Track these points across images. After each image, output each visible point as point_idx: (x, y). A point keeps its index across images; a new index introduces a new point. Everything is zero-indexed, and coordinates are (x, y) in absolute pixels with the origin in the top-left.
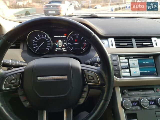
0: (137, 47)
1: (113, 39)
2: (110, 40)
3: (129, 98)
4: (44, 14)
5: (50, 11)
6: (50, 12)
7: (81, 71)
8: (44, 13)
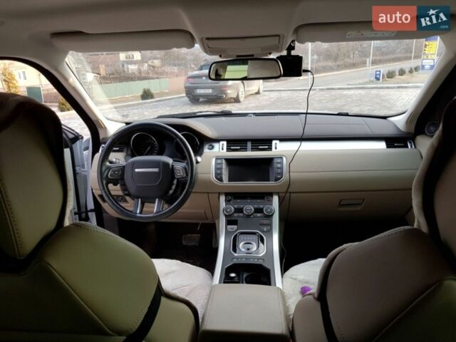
0: (252, 151)
1: (225, 143)
2: (221, 143)
3: (233, 205)
4: (185, 95)
5: (201, 88)
6: (199, 91)
7: (171, 166)
8: (187, 94)
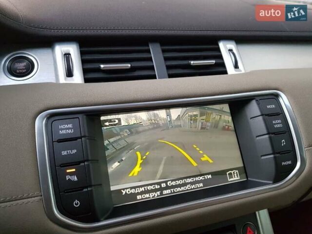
0: (170, 76)
